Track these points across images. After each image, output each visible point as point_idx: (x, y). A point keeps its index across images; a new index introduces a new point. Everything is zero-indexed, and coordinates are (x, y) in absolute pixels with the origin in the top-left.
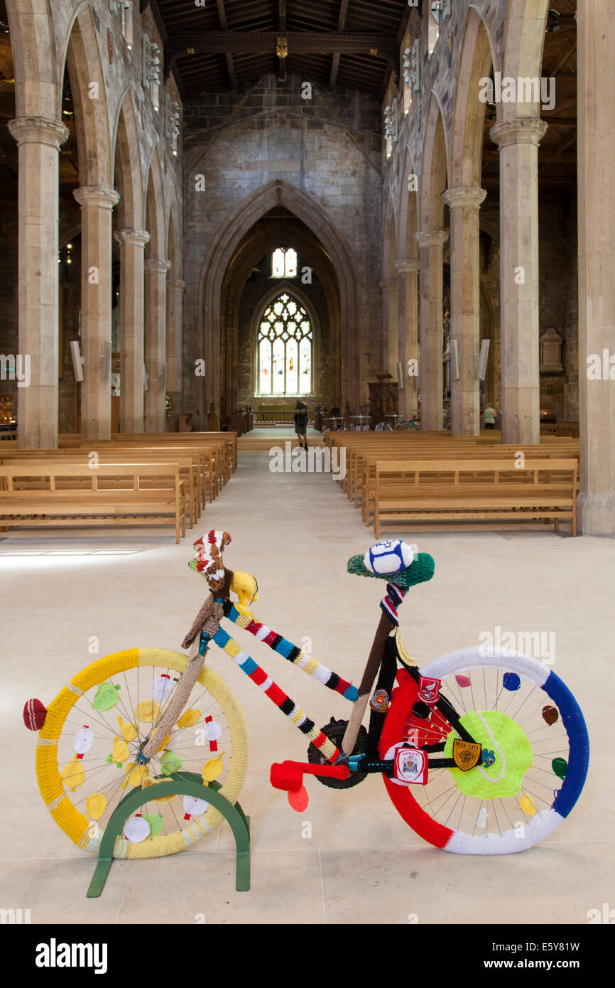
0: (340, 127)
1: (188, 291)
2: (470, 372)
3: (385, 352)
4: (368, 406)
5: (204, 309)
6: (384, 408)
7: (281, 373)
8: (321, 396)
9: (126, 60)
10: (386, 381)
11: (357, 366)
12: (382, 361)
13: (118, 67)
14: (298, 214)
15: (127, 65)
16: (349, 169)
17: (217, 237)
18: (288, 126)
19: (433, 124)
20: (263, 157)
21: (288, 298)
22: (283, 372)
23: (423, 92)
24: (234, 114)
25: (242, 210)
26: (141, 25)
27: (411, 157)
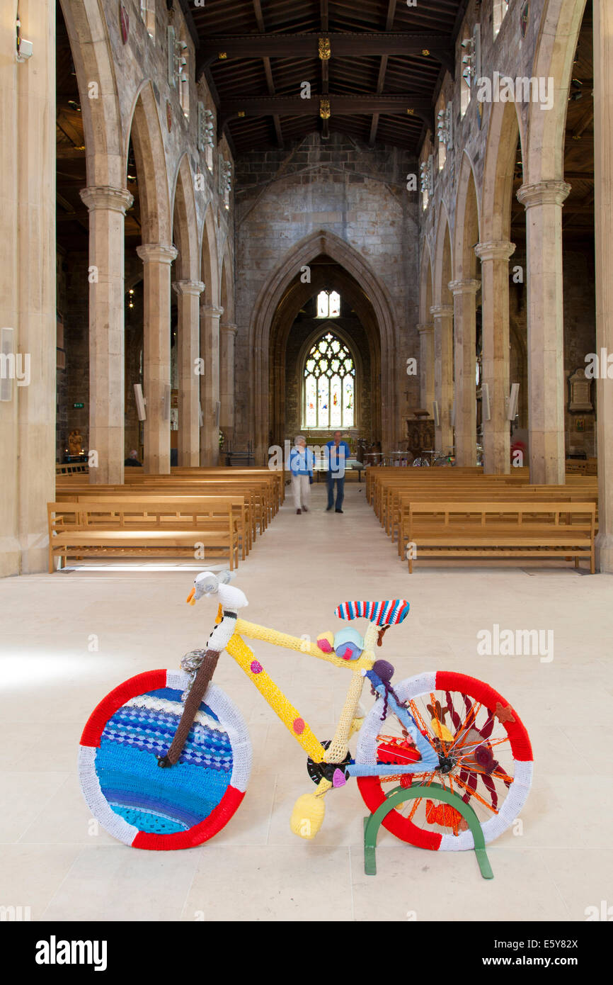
0: (380, 181)
1: (239, 334)
2: (500, 414)
3: (422, 391)
4: (406, 441)
5: (254, 351)
6: (422, 443)
7: (325, 407)
8: (363, 429)
9: (183, 127)
10: (423, 418)
11: (396, 404)
12: (419, 400)
13: (176, 134)
14: (340, 261)
15: (184, 132)
16: (388, 220)
17: (266, 284)
18: (331, 181)
19: (465, 181)
20: (308, 209)
21: (332, 337)
22: (328, 407)
23: (456, 150)
24: (281, 170)
25: (289, 259)
26: (196, 93)
27: (445, 210)
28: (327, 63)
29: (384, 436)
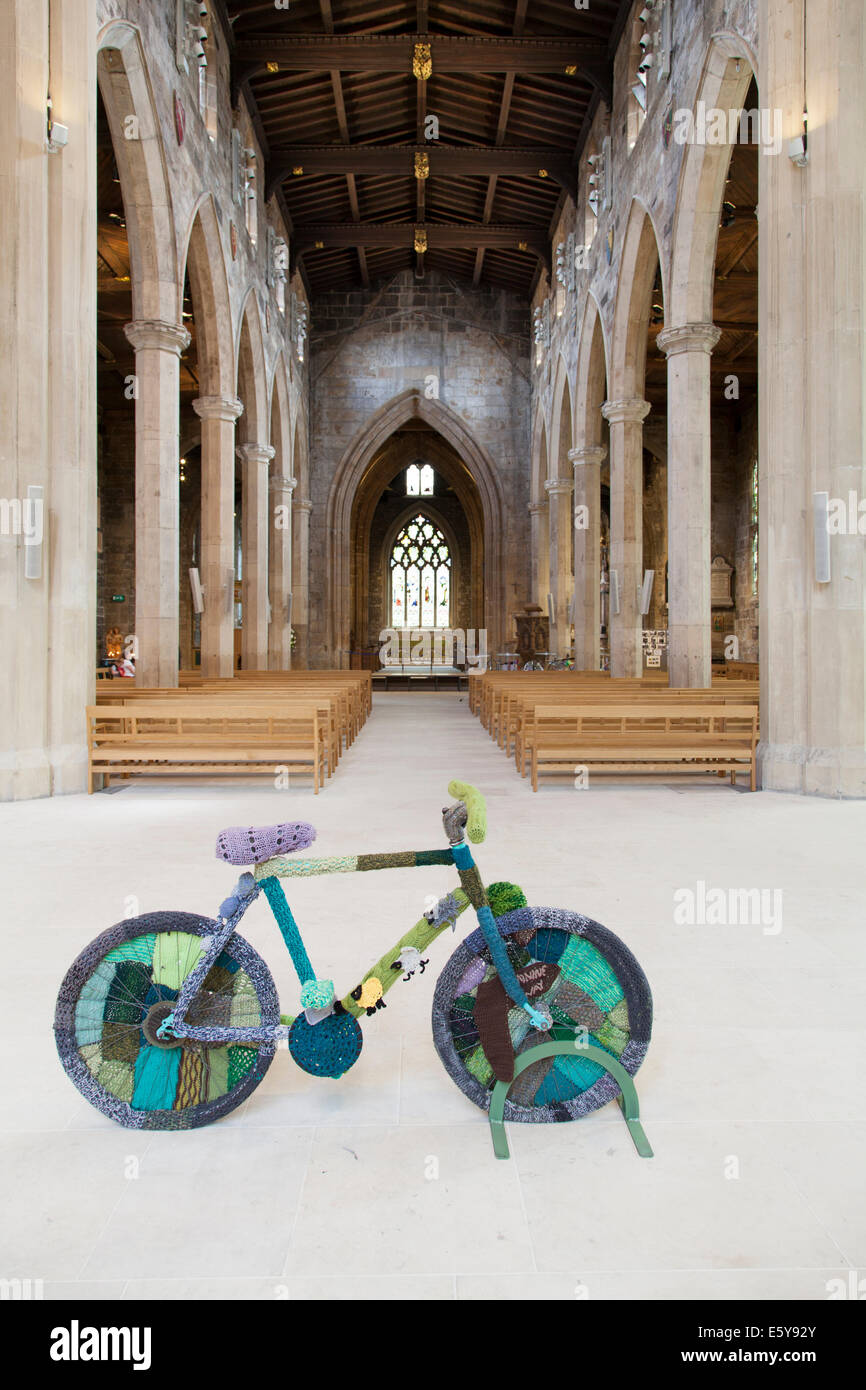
0: (483, 330)
1: (315, 512)
2: (631, 607)
3: (533, 582)
4: (514, 642)
5: (332, 533)
6: (533, 645)
7: (415, 604)
9: (249, 255)
10: (535, 614)
11: (502, 598)
12: (530, 592)
13: (241, 263)
14: (437, 426)
15: (251, 261)
16: (494, 377)
17: (348, 452)
18: (426, 329)
19: (590, 327)
20: (398, 363)
21: (423, 520)
22: (418, 604)
23: (579, 292)
24: (366, 315)
25: (374, 423)
26: (265, 216)
27: (564, 365)
28: (424, 184)
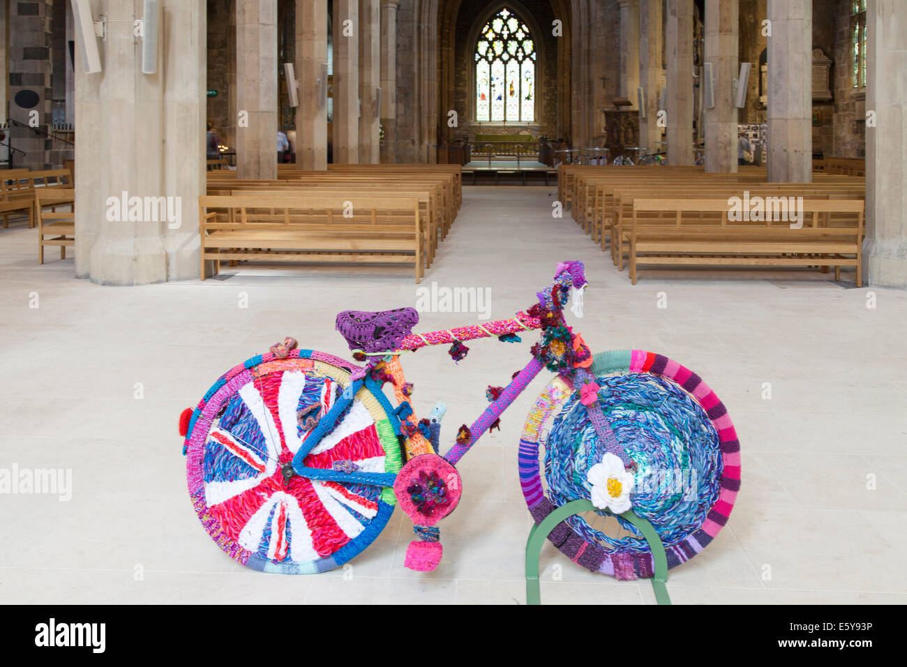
2: (727, 100)
3: (623, 76)
4: (603, 137)
5: (419, 28)
6: (623, 139)
7: (500, 98)
8: (545, 124)
10: (624, 108)
11: (590, 92)
12: (618, 86)
21: (509, 13)
22: (503, 98)
29: (575, 131)
